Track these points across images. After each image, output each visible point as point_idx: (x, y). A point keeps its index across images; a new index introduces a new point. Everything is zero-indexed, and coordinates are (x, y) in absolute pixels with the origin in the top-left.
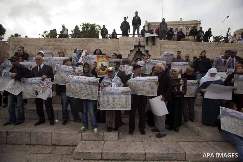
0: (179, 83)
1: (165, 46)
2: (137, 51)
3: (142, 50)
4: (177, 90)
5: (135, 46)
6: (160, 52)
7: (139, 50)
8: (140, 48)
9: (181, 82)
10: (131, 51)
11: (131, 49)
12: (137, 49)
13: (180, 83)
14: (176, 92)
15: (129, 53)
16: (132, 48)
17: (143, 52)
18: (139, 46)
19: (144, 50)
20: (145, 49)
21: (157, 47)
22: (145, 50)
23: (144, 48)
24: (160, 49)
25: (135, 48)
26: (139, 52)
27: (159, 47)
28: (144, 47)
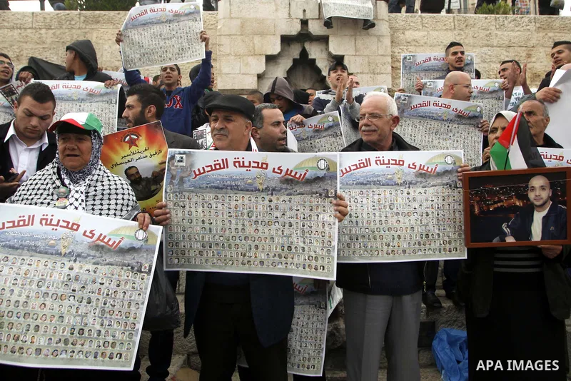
0: (524, 197)
1: (410, 35)
2: (295, 60)
3: (315, 52)
4: (510, 239)
5: (286, 40)
6: (393, 62)
7: (304, 53)
8: (307, 46)
9: (533, 189)
10: (270, 59)
11: (269, 53)
12: (295, 52)
13: (532, 196)
14: (509, 250)
15: (260, 66)
16: (275, 48)
17: (323, 64)
18: (304, 36)
19: (324, 55)
20: (327, 49)
21: (379, 40)
22: (330, 54)
23: (323, 47)
24: (389, 50)
25: (289, 45)
26: (304, 64)
27: (387, 41)
28: (324, 40)
